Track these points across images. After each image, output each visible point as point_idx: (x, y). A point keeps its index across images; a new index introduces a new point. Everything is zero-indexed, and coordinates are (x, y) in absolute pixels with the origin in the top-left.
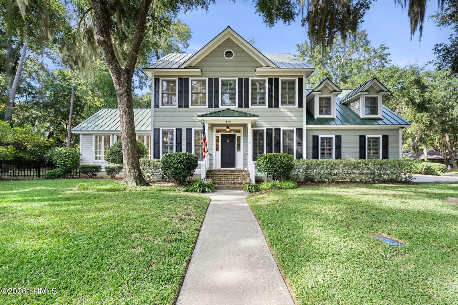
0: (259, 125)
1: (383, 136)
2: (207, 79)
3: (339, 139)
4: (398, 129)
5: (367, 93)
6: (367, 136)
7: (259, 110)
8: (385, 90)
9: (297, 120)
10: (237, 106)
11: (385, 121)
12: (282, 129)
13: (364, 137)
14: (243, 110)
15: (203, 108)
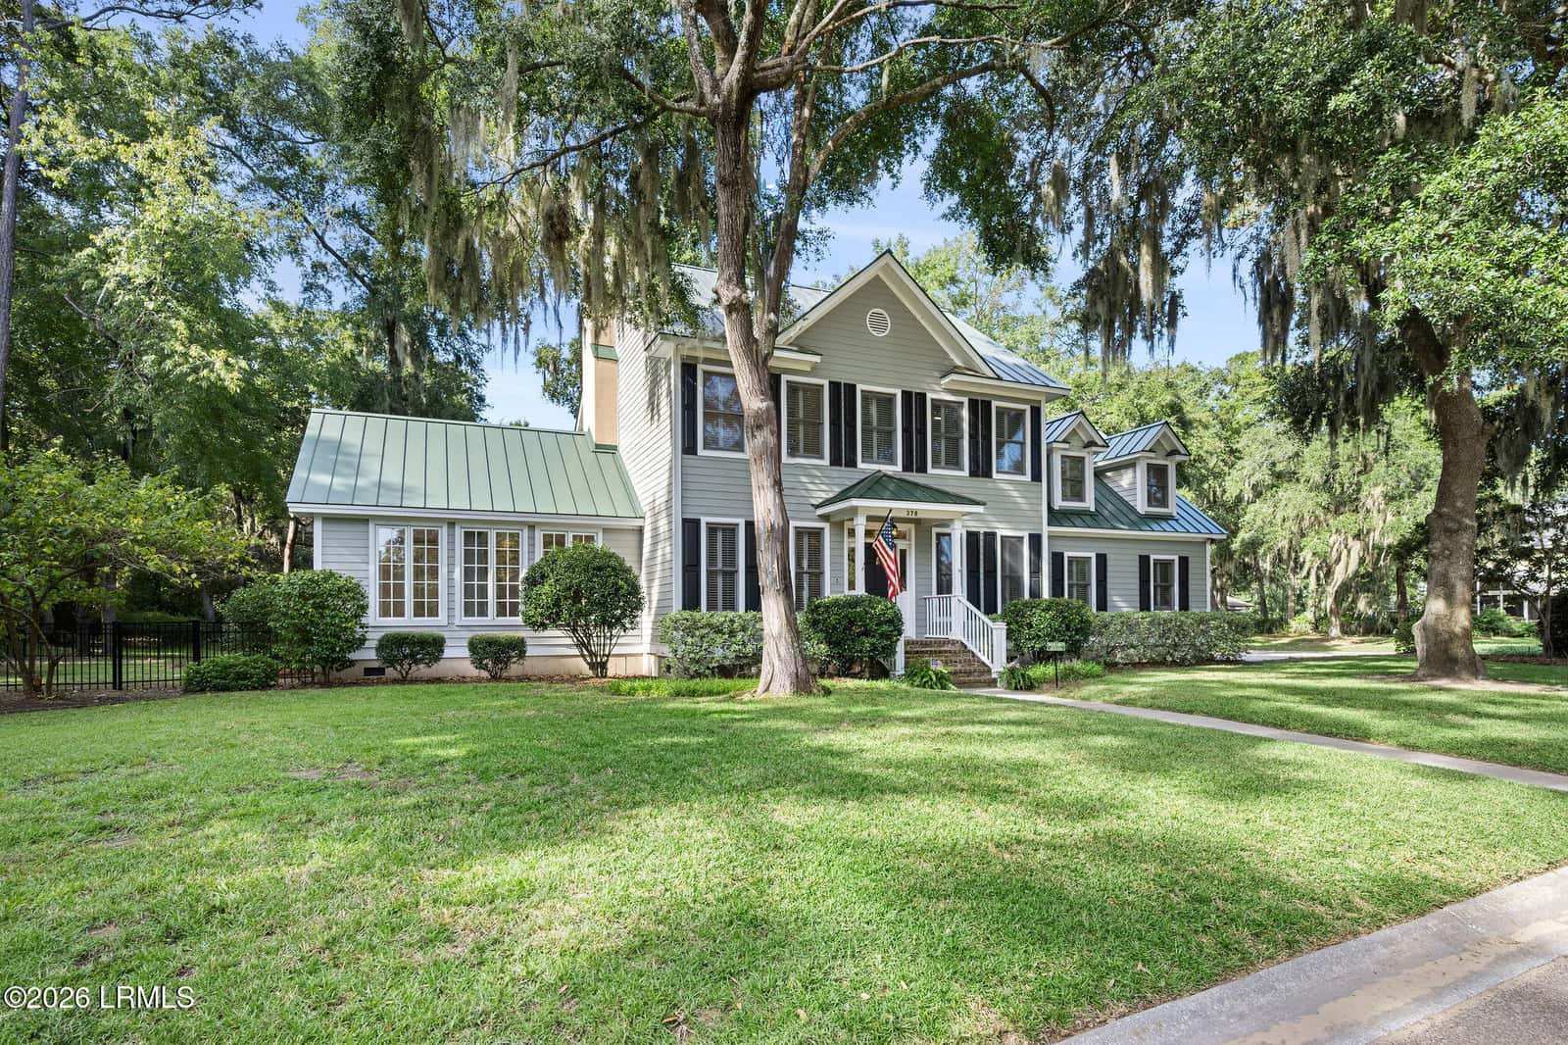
1: (1181, 559)
2: (826, 383)
3: (1102, 559)
4: (1204, 543)
5: (1152, 455)
6: (1152, 557)
7: (951, 482)
8: (1183, 451)
9: (1030, 513)
10: (899, 468)
11: (1181, 521)
12: (1000, 533)
13: (1148, 557)
14: (914, 477)
15: (816, 467)
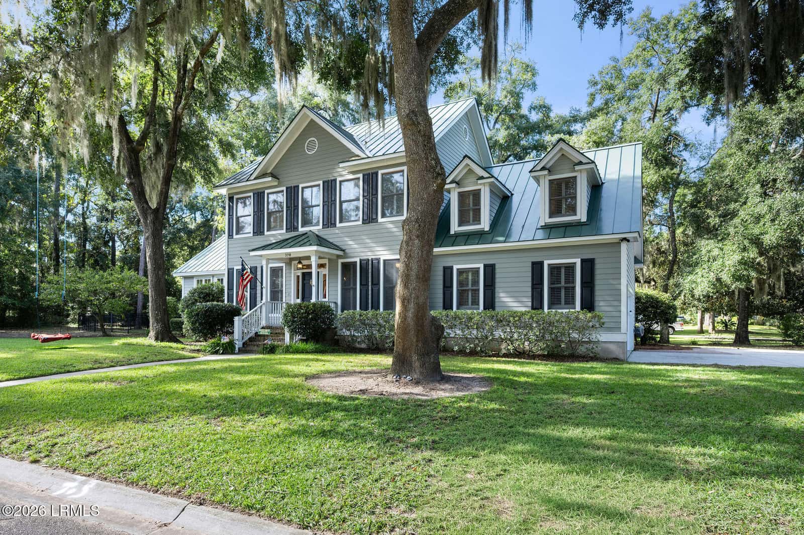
0: (352, 255)
1: (583, 261)
2: (285, 189)
3: (490, 270)
4: (618, 244)
5: (545, 172)
6: (546, 263)
7: (350, 230)
10: (321, 226)
12: (382, 258)
13: (541, 263)
15: (280, 234)
